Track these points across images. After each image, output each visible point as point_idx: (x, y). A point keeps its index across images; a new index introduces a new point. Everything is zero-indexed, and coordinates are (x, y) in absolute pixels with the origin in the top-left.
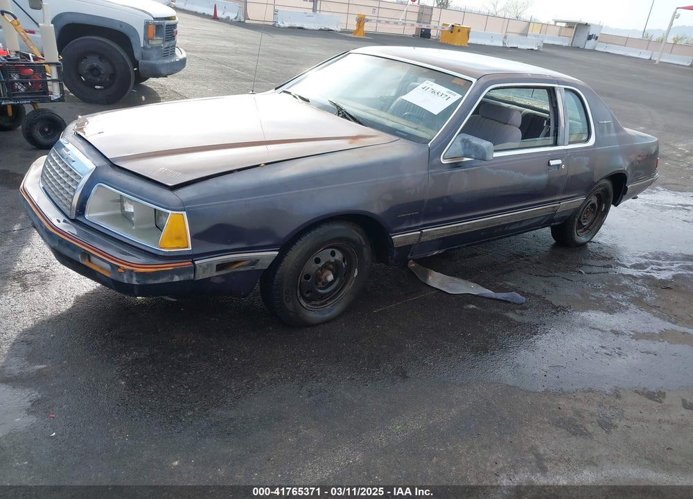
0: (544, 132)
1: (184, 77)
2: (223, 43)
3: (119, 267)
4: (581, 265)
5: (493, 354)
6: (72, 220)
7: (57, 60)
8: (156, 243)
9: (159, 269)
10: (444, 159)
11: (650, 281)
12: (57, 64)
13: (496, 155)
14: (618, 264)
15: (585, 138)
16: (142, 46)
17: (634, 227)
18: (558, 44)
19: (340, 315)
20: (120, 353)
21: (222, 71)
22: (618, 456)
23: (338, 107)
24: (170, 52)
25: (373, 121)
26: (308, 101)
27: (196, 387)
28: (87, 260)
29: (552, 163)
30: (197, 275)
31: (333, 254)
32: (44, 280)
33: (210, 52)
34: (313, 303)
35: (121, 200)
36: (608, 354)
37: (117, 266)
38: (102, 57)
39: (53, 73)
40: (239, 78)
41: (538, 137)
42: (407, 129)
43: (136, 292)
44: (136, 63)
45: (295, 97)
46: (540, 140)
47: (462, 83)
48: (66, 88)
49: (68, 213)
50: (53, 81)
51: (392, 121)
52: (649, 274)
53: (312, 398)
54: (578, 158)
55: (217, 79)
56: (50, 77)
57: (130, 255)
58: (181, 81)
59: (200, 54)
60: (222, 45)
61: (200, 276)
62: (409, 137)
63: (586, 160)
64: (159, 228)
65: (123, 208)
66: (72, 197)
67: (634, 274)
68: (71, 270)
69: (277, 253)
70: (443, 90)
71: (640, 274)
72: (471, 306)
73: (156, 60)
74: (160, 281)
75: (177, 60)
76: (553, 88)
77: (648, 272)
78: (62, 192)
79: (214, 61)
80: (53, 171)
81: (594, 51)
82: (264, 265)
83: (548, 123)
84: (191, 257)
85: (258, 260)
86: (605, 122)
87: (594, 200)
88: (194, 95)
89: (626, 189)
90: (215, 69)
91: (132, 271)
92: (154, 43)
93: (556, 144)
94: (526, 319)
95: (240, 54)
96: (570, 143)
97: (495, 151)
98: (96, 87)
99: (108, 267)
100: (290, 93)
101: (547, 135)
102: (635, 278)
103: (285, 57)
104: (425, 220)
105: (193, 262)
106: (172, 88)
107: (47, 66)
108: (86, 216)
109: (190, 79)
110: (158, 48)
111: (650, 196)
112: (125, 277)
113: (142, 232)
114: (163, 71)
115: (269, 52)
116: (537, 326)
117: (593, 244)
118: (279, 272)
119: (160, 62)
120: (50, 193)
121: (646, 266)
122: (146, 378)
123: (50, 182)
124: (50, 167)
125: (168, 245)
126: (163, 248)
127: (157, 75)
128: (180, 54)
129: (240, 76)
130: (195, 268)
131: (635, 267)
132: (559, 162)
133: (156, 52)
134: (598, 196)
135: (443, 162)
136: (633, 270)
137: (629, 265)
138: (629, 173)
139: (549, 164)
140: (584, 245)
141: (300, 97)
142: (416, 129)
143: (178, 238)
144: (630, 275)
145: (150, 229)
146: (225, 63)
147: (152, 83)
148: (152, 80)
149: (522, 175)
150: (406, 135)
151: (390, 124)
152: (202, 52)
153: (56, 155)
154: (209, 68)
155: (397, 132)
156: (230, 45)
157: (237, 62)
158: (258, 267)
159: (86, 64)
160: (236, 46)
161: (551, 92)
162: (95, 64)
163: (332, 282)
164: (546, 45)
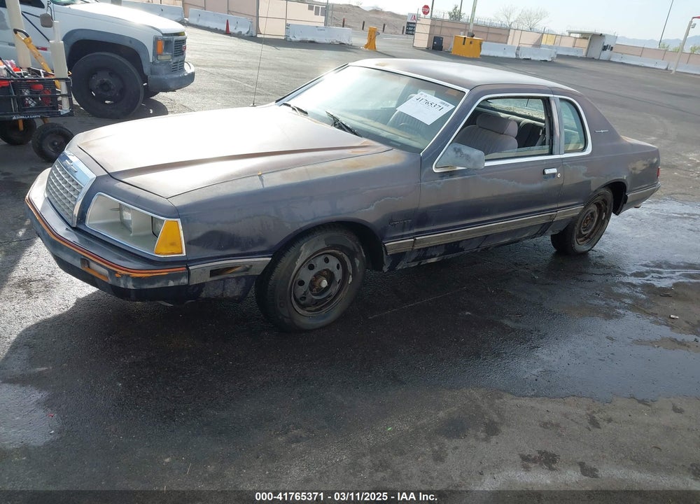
0: (540, 141)
1: (193, 92)
2: (234, 58)
3: (116, 272)
4: (581, 273)
5: (485, 359)
6: (73, 228)
7: (66, 76)
8: (152, 250)
9: (154, 274)
10: (436, 168)
11: (649, 288)
12: (66, 79)
13: (487, 164)
14: (618, 272)
15: (581, 147)
16: (151, 61)
17: (637, 236)
18: (573, 55)
19: (336, 321)
20: (119, 356)
21: (231, 84)
22: (604, 457)
23: (334, 118)
24: (179, 66)
25: (368, 132)
26: (306, 113)
27: (191, 389)
28: (86, 266)
29: (547, 171)
30: (190, 281)
31: (327, 260)
32: (48, 287)
33: (221, 67)
34: (308, 309)
35: (121, 209)
36: (601, 360)
37: (114, 271)
38: (112, 73)
39: (62, 88)
40: (248, 92)
41: (535, 146)
42: (401, 139)
43: (133, 296)
44: (145, 79)
45: (294, 109)
46: (536, 149)
47: (455, 94)
48: (75, 103)
49: (70, 221)
50: (63, 96)
51: (387, 132)
52: (649, 282)
53: (303, 399)
54: (575, 167)
55: (227, 93)
56: (60, 92)
57: (127, 260)
58: (191, 95)
59: (210, 69)
60: (234, 59)
61: (195, 280)
62: (403, 147)
63: (584, 169)
64: (156, 235)
65: (121, 216)
66: (74, 206)
67: (634, 282)
68: (74, 278)
69: (270, 259)
70: (438, 101)
71: (640, 282)
72: (467, 313)
73: (165, 76)
74: (156, 286)
75: (186, 74)
76: (548, 98)
77: (647, 280)
78: (64, 201)
79: (224, 76)
80: (57, 181)
81: (609, 61)
82: (257, 271)
83: (544, 133)
84: (185, 262)
85: (251, 266)
86: (602, 131)
87: (593, 208)
88: (202, 108)
89: (626, 198)
90: (225, 83)
91: (129, 276)
92: (163, 58)
93: (551, 153)
94: (521, 326)
95: (250, 68)
96: (566, 152)
97: (487, 160)
98: (107, 102)
99: (106, 272)
100: (289, 106)
101: (543, 144)
102: (634, 286)
103: (295, 70)
104: (418, 228)
105: (187, 267)
106: (181, 102)
107: (57, 82)
108: (87, 223)
109: (199, 93)
110: (167, 63)
111: (656, 206)
112: (122, 281)
113: (139, 239)
114: (171, 86)
115: (279, 66)
116: (531, 332)
117: (594, 252)
118: (273, 278)
119: (169, 76)
120: (53, 202)
121: (646, 274)
122: (143, 380)
123: (54, 193)
124: (54, 178)
125: (164, 251)
126: (159, 254)
127: (166, 90)
128: (188, 69)
129: (249, 90)
130: (189, 274)
131: (636, 275)
132: (554, 171)
133: (165, 67)
134: (598, 205)
135: (435, 171)
136: (633, 278)
137: (629, 273)
138: (628, 183)
139: (544, 173)
140: (585, 254)
141: (299, 109)
142: (409, 139)
143: (173, 244)
144: (629, 283)
145: (146, 236)
146: (235, 77)
147: (161, 97)
148: (162, 94)
149: (516, 183)
150: (399, 145)
151: (384, 134)
152: (213, 67)
153: (60, 166)
154: (219, 82)
155: (391, 142)
156: (241, 59)
157: (247, 77)
158: (252, 273)
159: (96, 80)
160: (247, 60)
161: (546, 102)
162: (105, 79)
163: (327, 288)
164: (559, 56)
